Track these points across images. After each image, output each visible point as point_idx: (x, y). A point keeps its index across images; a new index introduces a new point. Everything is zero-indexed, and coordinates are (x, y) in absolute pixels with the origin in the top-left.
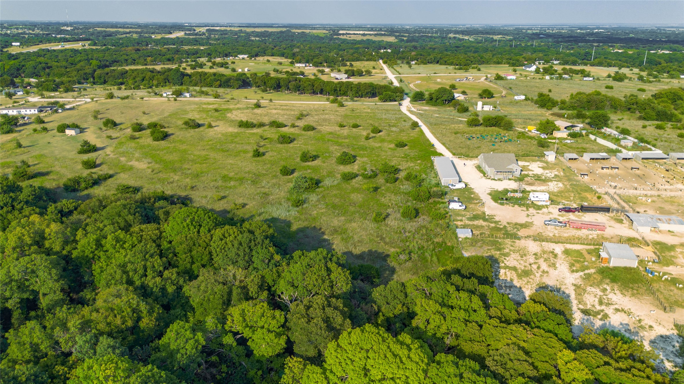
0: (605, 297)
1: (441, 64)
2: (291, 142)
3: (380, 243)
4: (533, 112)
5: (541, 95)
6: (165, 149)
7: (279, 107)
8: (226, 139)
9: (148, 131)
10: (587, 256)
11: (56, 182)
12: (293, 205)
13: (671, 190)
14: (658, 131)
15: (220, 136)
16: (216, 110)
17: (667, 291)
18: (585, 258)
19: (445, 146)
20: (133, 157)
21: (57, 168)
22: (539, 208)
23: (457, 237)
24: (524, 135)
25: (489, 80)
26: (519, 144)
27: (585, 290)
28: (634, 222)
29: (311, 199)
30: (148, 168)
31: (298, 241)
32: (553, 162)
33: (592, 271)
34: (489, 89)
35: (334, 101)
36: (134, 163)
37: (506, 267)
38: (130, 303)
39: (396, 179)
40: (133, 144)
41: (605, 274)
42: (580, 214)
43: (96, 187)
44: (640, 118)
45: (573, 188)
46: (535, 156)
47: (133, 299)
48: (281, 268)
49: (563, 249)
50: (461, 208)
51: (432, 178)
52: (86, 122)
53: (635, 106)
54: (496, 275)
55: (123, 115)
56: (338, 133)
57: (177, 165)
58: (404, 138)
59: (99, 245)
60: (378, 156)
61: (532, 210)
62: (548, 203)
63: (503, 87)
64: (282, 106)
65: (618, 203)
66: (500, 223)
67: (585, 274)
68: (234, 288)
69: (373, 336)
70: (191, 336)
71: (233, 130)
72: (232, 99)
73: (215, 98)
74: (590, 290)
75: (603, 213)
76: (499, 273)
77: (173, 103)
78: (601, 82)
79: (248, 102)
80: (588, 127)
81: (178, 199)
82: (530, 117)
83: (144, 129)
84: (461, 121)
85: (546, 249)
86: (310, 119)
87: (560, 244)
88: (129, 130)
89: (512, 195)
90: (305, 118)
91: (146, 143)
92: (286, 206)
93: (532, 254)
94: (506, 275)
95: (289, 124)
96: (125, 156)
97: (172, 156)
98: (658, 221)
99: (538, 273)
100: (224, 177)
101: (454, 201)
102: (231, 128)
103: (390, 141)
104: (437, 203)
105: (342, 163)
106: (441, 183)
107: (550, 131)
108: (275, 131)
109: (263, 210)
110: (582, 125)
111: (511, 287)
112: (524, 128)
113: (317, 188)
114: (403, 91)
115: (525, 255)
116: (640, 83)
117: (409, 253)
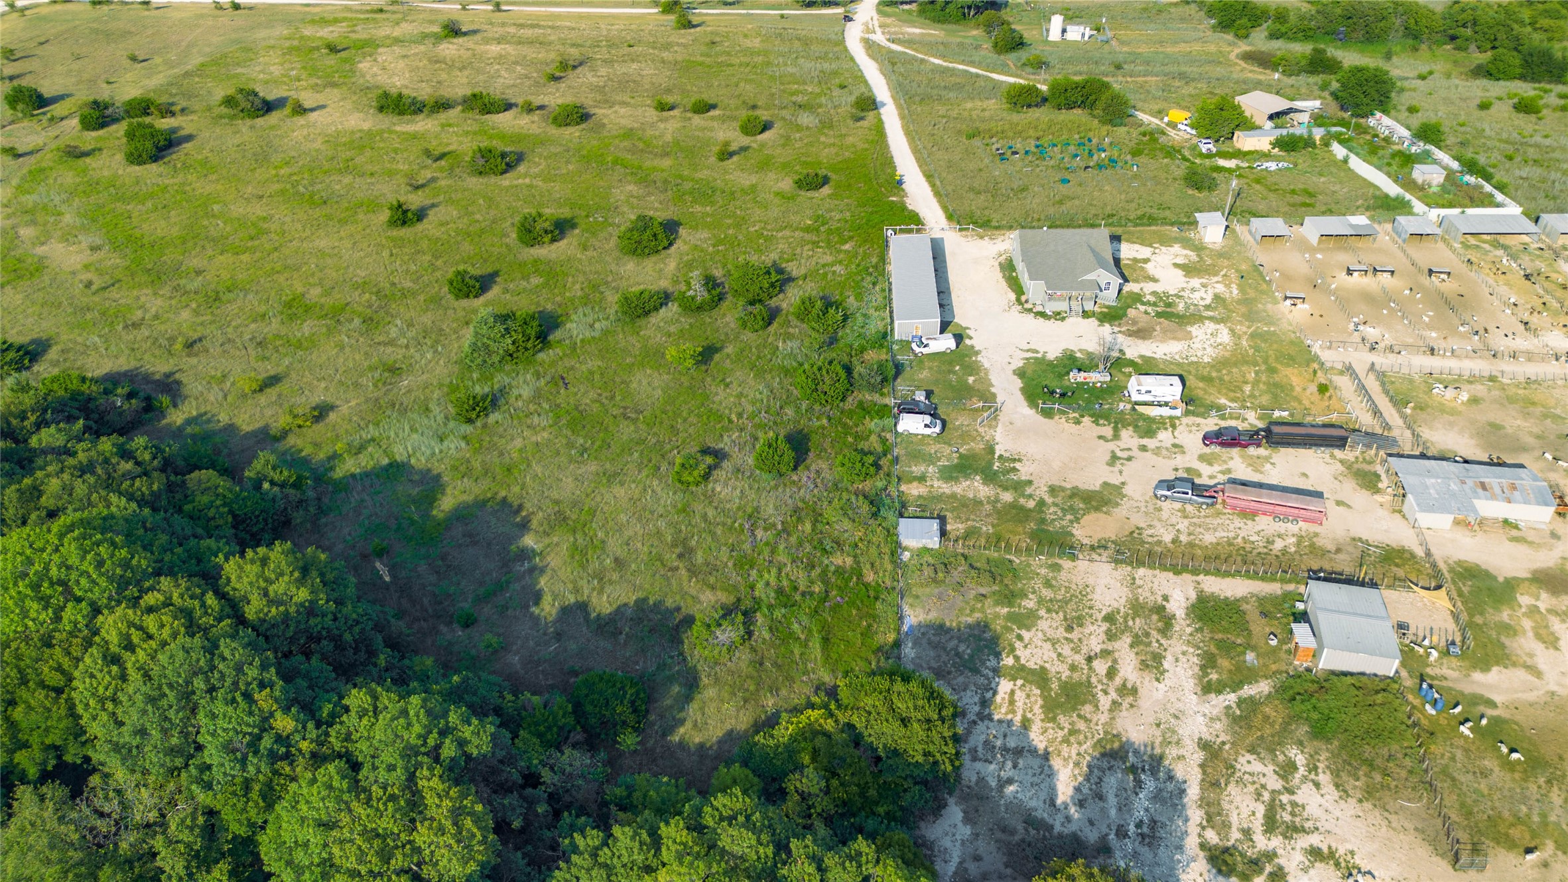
0: (1285, 798)
2: (509, 167)
3: (677, 568)
4: (1197, 47)
6: (151, 196)
7: (512, 30)
8: (333, 158)
9: (123, 127)
10: (1259, 627)
12: (458, 416)
13: (1530, 357)
14: (1521, 120)
15: (318, 145)
16: (333, 49)
17: (1470, 777)
18: (1250, 634)
19: (933, 185)
20: (56, 223)
22: (1148, 428)
23: (896, 547)
24: (1156, 140)
26: (1135, 177)
27: (1231, 768)
28: (1409, 496)
29: (515, 392)
30: (86, 267)
31: (444, 557)
32: (1217, 247)
33: (1262, 688)
35: (672, 6)
36: (53, 250)
37: (1020, 672)
39: (772, 315)
40: (69, 177)
41: (1298, 704)
42: (1263, 451)
44: (1481, 72)
45: (1257, 349)
46: (1172, 224)
49: (1193, 596)
50: (928, 431)
51: (872, 311)
53: (1469, 32)
54: (985, 703)
55: (76, 66)
56: (650, 132)
57: (171, 256)
58: (826, 154)
60: (739, 224)
61: (1129, 438)
62: (1178, 413)
64: (522, 26)
65: (1376, 412)
66: (1029, 491)
67: (1240, 702)
71: (361, 121)
74: (1248, 768)
75: (1328, 451)
76: (995, 693)
77: (228, 18)
79: (432, 11)
80: (1333, 109)
81: (130, 396)
82: (1183, 69)
83: (115, 120)
84: (996, 85)
85: (1144, 595)
86: (585, 78)
87: (1187, 577)
88: (75, 122)
89: (1081, 377)
90: (571, 74)
91: (106, 173)
92: (440, 418)
93: (1100, 616)
94: (1012, 702)
95: (520, 101)
96: (34, 222)
97: (163, 223)
98: (1480, 491)
99: (1106, 692)
100: (289, 305)
101: (912, 408)
102: (357, 115)
103: (785, 165)
104: (865, 409)
105: (634, 252)
106: (892, 330)
107: (1227, 130)
108: (476, 127)
109: (372, 431)
110: (1317, 103)
111: (1018, 752)
112: (1160, 113)
113: (541, 350)
115: (1080, 621)
117: (748, 615)
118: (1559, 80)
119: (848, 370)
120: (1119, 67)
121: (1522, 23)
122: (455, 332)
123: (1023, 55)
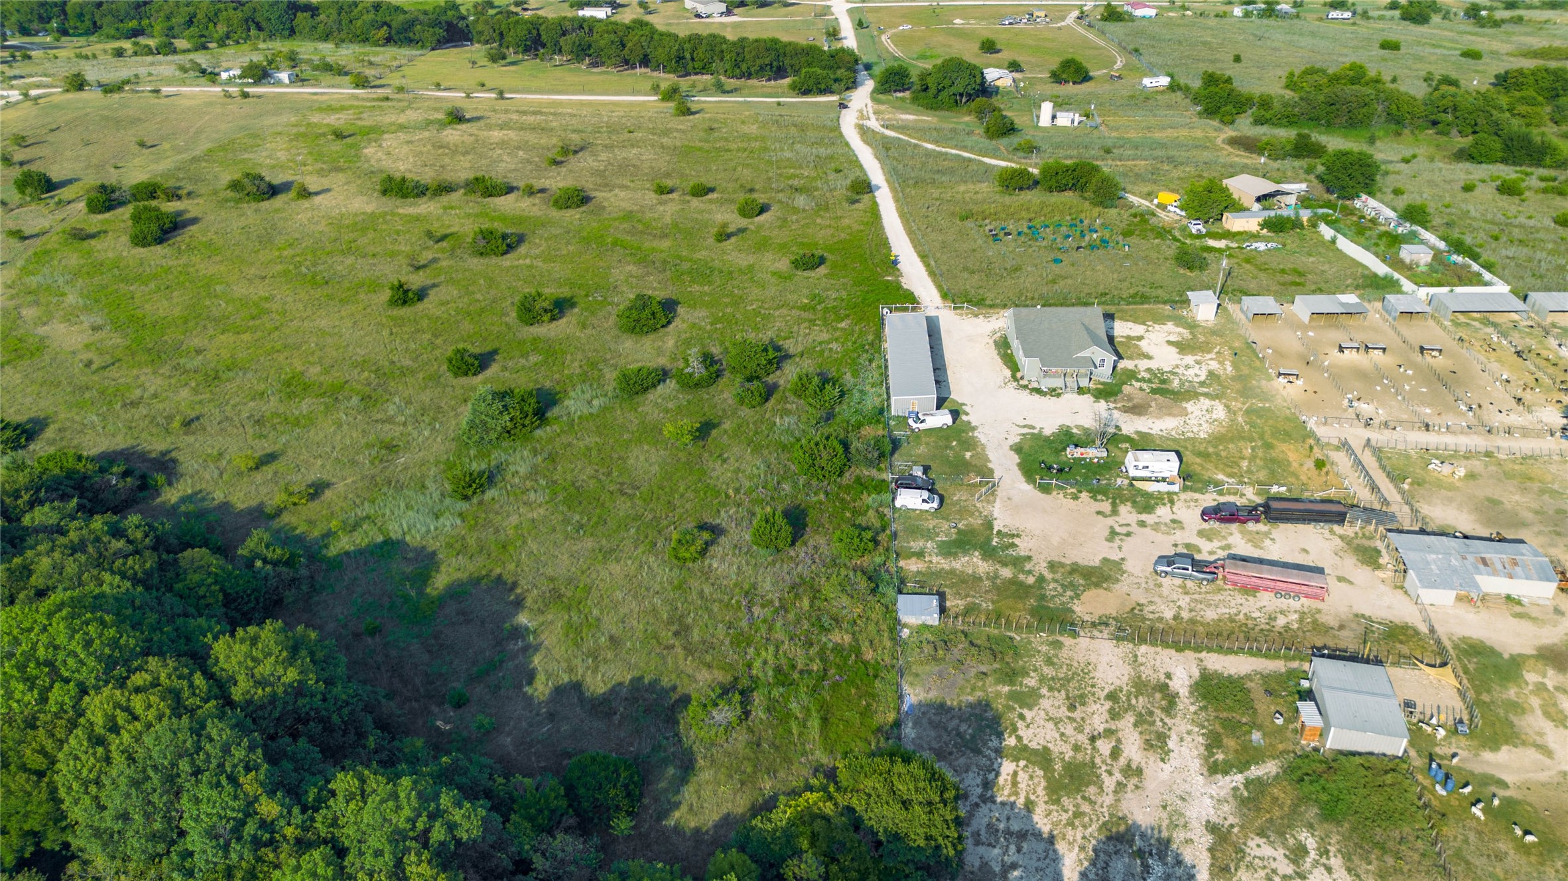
2: (510, 248)
3: (673, 647)
4: (1183, 133)
5: (1211, 80)
6: (155, 277)
7: (515, 117)
8: (336, 240)
9: (128, 211)
10: (1264, 705)
12: (454, 493)
13: (1525, 432)
14: (1505, 202)
15: (320, 228)
16: (339, 135)
17: (1484, 860)
18: (1255, 713)
19: (927, 265)
20: (58, 304)
22: (1146, 503)
23: (895, 624)
24: (1146, 221)
25: (1085, 22)
26: (1127, 256)
27: (1240, 852)
28: (1411, 572)
29: (512, 468)
30: (87, 347)
31: (437, 636)
32: (1210, 324)
33: (1268, 769)
34: (1078, 58)
35: (672, 94)
36: (54, 330)
37: (1023, 752)
39: (770, 391)
40: (74, 259)
41: (1305, 784)
42: (1262, 527)
44: (1463, 155)
45: (1252, 425)
46: (1165, 303)
49: (1196, 673)
50: (926, 506)
51: (868, 387)
53: (1450, 117)
54: (988, 785)
55: (85, 151)
56: (649, 215)
57: (172, 335)
58: (822, 235)
60: (739, 302)
61: (1127, 513)
62: (1176, 488)
63: (1120, 44)
64: (524, 113)
65: (1374, 488)
66: (1028, 567)
67: (1248, 783)
71: (365, 204)
72: (401, 89)
73: (357, 86)
74: (1258, 852)
75: (1327, 526)
76: (998, 774)
77: (233, 106)
78: (1372, 24)
79: (437, 99)
80: (1319, 191)
81: (126, 474)
82: (1171, 153)
83: (122, 203)
84: (988, 169)
85: (1147, 673)
86: (585, 162)
87: (1189, 654)
88: (82, 205)
89: (1078, 453)
90: (572, 159)
91: (111, 255)
92: (436, 495)
93: (1103, 695)
94: (1015, 784)
95: (522, 184)
96: (36, 303)
97: (166, 303)
98: (1481, 566)
99: (1110, 773)
100: (288, 384)
101: (910, 483)
102: (361, 198)
103: (783, 247)
104: (863, 485)
105: (633, 330)
106: (889, 406)
107: (1216, 211)
108: (477, 209)
109: (367, 509)
110: (1303, 186)
111: (1022, 836)
112: (1150, 196)
113: (539, 427)
114: (856, 61)
115: (1082, 700)
116: (1471, 28)
117: (745, 694)
118: (1539, 163)
119: (846, 445)
120: (1108, 151)
121: (1501, 110)
122: (454, 409)
123: (1015, 140)
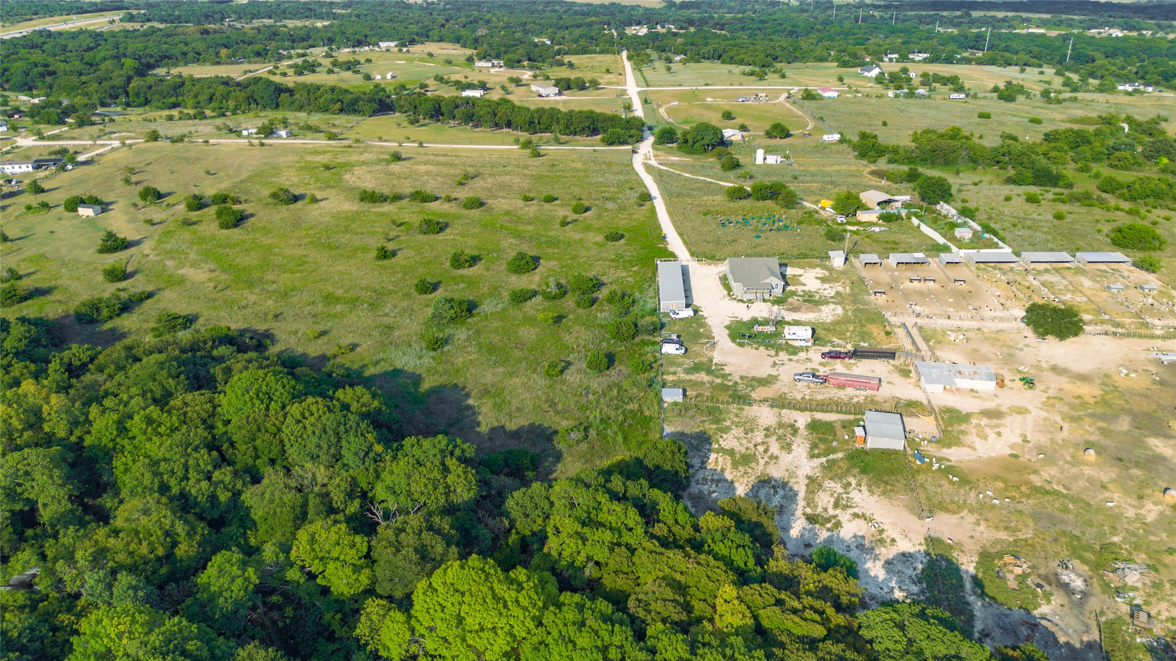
0: (844, 496)
1: (723, 62)
2: (441, 230)
3: (548, 411)
4: (844, 167)
5: (864, 136)
6: (238, 245)
7: (432, 158)
8: (338, 225)
9: (213, 209)
10: (840, 432)
11: (64, 307)
12: (427, 348)
13: (1001, 319)
14: (1028, 206)
15: (327, 219)
16: (327, 168)
17: (933, 487)
18: (835, 435)
19: (683, 239)
20: (186, 259)
21: (64, 282)
22: (794, 351)
23: (661, 401)
24: (812, 216)
25: (791, 100)
26: (798, 235)
27: (821, 486)
28: (923, 379)
29: (457, 337)
30: (210, 280)
31: (428, 408)
32: (840, 269)
33: (840, 455)
34: (783, 123)
35: (527, 144)
36: (188, 271)
37: (721, 450)
38: (161, 523)
39: (593, 302)
40: (186, 234)
41: (855, 461)
42: (852, 361)
43: (125, 315)
44: (1010, 181)
45: (856, 316)
46: (816, 258)
47: (165, 517)
48: (382, 465)
49: (809, 420)
50: (678, 352)
51: (648, 299)
52: (112, 190)
53: (1007, 159)
54: (703, 463)
55: (172, 177)
56: (520, 213)
57: (255, 275)
58: (622, 223)
59: (122, 428)
60: (574, 258)
61: (783, 356)
62: (810, 344)
63: (812, 114)
64: (437, 155)
65: (914, 343)
66: (729, 378)
67: (827, 461)
68: (311, 497)
69: (473, 573)
70: (239, 573)
71: (351, 206)
72: (357, 141)
73: (329, 139)
74: (829, 486)
75: (885, 360)
76: (708, 459)
77: (257, 151)
78: (977, 102)
79: (381, 147)
80: (917, 200)
81: (251, 338)
82: (834, 179)
83: (207, 206)
84: (722, 187)
85: (785, 420)
86: (478, 183)
87: (807, 413)
88: (182, 207)
89: (760, 328)
90: (471, 182)
91: (208, 233)
92: (418, 349)
93: (762, 429)
94: (716, 462)
95: (443, 196)
96: (173, 258)
97: (248, 258)
98: (958, 375)
99: (763, 458)
100: (327, 297)
101: (671, 341)
102: (348, 203)
103: (599, 229)
104: (645, 343)
105: (516, 272)
106: (659, 307)
107: (852, 210)
108: (418, 209)
109: (382, 355)
110: (908, 197)
111: (719, 481)
112: (816, 202)
113: (469, 317)
114: (643, 125)
115: (752, 431)
116: (1042, 105)
117: (586, 429)
118: (1055, 185)
119: (636, 325)
120: (796, 178)
121: (1037, 154)
122: (421, 310)
123: (739, 172)
